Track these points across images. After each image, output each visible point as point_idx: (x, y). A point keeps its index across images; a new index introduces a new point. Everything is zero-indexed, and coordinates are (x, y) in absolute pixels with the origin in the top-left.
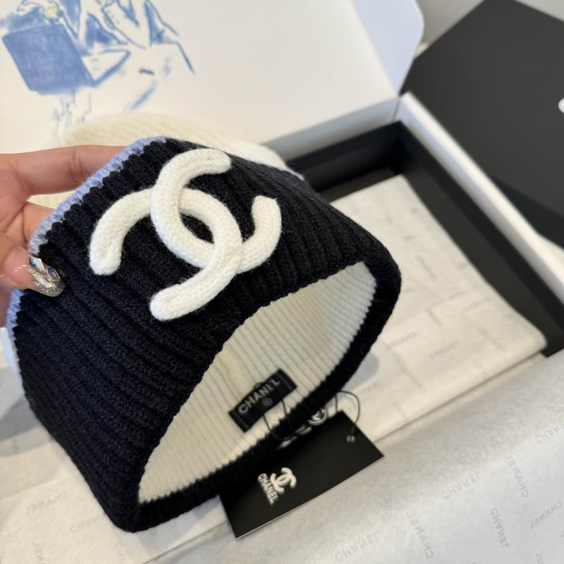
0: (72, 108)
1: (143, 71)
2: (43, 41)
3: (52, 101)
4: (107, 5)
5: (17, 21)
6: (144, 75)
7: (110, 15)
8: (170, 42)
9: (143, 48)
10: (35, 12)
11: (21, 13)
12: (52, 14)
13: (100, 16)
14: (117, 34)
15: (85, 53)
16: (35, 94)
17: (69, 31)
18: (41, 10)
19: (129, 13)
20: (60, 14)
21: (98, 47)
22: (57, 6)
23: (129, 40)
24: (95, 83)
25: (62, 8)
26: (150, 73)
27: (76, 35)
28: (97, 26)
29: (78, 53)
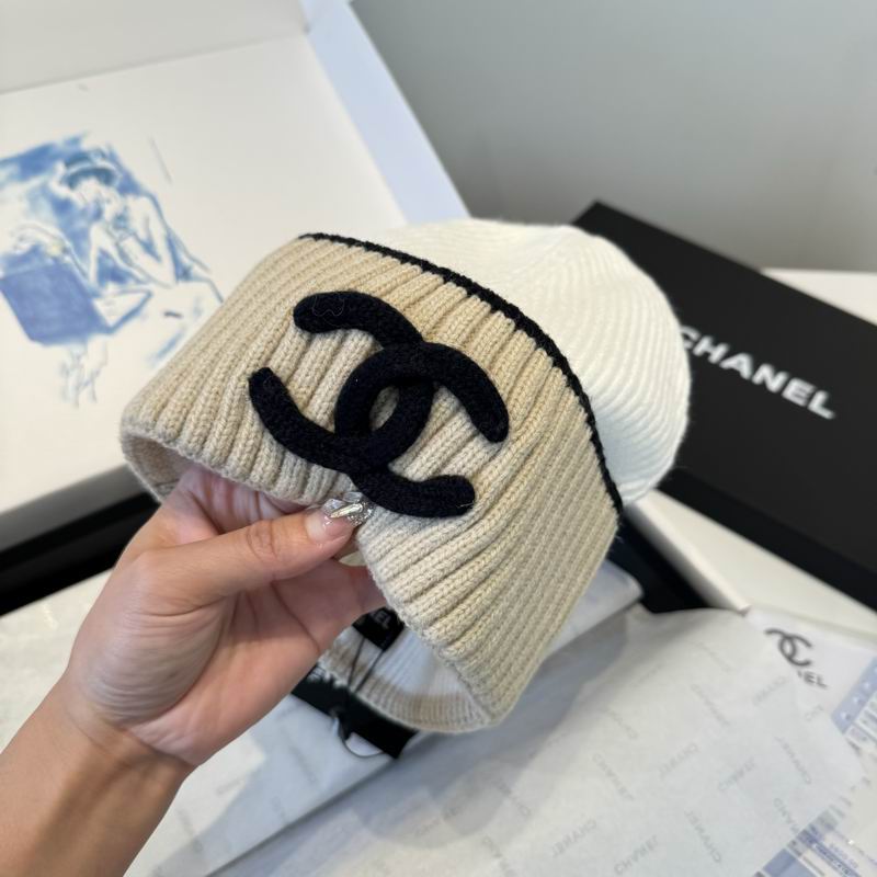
0: (83, 360)
1: (168, 314)
2: (45, 284)
3: (59, 353)
4: (121, 239)
5: (14, 261)
6: (171, 320)
7: (126, 250)
8: (199, 279)
9: (166, 286)
10: (36, 251)
11: (18, 252)
12: (55, 251)
13: (113, 252)
14: (136, 272)
15: (96, 295)
16: (36, 347)
17: (77, 271)
18: (42, 249)
19: (148, 247)
20: (65, 251)
21: (112, 287)
22: (61, 240)
23: (150, 279)
24: (109, 330)
25: (68, 244)
26: (177, 316)
27: (85, 274)
28: (110, 263)
29: (87, 296)
